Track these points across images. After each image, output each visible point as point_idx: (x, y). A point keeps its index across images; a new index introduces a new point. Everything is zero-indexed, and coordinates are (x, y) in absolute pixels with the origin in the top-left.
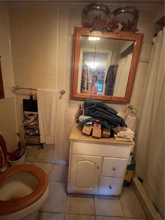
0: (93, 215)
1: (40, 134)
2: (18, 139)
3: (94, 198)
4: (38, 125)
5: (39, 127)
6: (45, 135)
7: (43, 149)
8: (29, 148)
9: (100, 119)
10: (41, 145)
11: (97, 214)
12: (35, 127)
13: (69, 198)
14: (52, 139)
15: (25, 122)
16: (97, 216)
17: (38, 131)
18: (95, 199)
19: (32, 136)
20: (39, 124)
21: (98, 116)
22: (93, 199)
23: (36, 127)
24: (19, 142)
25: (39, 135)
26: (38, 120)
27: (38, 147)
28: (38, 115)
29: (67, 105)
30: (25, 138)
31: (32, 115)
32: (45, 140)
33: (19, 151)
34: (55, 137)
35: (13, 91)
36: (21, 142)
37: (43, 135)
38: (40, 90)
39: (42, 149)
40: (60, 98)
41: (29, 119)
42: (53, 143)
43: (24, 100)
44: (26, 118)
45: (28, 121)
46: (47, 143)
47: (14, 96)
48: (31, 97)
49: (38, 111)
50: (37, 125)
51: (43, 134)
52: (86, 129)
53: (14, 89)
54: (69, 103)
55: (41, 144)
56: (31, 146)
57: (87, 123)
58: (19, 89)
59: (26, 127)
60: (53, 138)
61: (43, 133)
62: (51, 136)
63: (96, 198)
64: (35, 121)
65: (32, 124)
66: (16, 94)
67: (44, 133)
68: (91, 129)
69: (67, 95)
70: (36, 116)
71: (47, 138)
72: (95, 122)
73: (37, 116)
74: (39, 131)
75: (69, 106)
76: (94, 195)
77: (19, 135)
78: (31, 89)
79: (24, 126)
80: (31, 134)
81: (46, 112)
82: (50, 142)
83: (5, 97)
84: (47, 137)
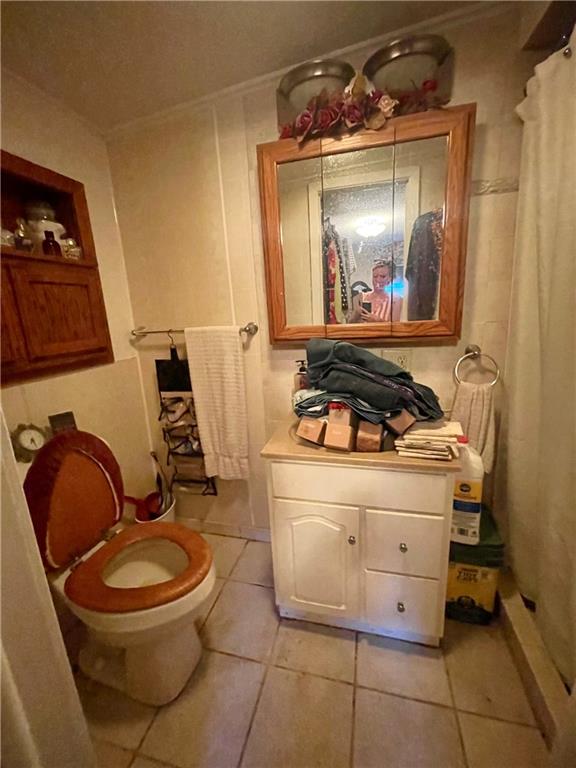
0: (349, 684)
1: (204, 452)
2: (154, 469)
3: (357, 640)
4: (196, 426)
5: (200, 433)
6: (216, 453)
7: (215, 494)
8: (181, 492)
9: (343, 395)
10: (211, 484)
11: (360, 682)
12: (189, 431)
13: (283, 629)
14: (236, 464)
15: (164, 421)
16: (361, 687)
17: (197, 443)
18: (359, 644)
19: (185, 459)
20: (199, 425)
21: (337, 386)
22: (354, 643)
23: (192, 432)
24: (158, 475)
25: (199, 454)
26: (194, 412)
27: (201, 488)
28: (192, 399)
29: (266, 364)
30: (168, 464)
31: (180, 400)
32: (218, 470)
33: (160, 500)
34: (241, 458)
35: (132, 343)
36: (162, 477)
37: (210, 453)
38: (192, 332)
39: (213, 497)
40: (245, 347)
41: (174, 412)
42: (240, 477)
43: (159, 363)
44: (165, 409)
45: (172, 417)
46: (222, 476)
47: (136, 353)
48: (174, 352)
49: (193, 388)
50: (194, 427)
51: (211, 451)
52: (307, 427)
53: (134, 337)
54: (271, 357)
55: (208, 479)
56: (183, 486)
57: (310, 410)
58: (144, 335)
59: (169, 433)
60: (240, 464)
61: (211, 447)
62: (230, 457)
63: (364, 643)
64: (188, 416)
65: (181, 423)
66: (140, 348)
67: (214, 449)
68: (322, 425)
69: (262, 336)
70: (189, 401)
71: (221, 463)
72: (331, 405)
73: (192, 403)
74: (200, 444)
75: (273, 367)
76: (358, 633)
77: (155, 456)
78: (170, 331)
79: (163, 429)
80: (181, 450)
81: (212, 390)
82: (232, 475)
83: (116, 359)
84: (221, 458)
